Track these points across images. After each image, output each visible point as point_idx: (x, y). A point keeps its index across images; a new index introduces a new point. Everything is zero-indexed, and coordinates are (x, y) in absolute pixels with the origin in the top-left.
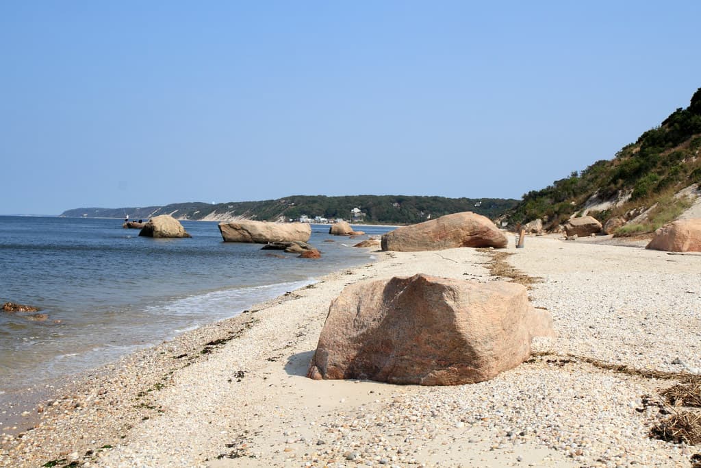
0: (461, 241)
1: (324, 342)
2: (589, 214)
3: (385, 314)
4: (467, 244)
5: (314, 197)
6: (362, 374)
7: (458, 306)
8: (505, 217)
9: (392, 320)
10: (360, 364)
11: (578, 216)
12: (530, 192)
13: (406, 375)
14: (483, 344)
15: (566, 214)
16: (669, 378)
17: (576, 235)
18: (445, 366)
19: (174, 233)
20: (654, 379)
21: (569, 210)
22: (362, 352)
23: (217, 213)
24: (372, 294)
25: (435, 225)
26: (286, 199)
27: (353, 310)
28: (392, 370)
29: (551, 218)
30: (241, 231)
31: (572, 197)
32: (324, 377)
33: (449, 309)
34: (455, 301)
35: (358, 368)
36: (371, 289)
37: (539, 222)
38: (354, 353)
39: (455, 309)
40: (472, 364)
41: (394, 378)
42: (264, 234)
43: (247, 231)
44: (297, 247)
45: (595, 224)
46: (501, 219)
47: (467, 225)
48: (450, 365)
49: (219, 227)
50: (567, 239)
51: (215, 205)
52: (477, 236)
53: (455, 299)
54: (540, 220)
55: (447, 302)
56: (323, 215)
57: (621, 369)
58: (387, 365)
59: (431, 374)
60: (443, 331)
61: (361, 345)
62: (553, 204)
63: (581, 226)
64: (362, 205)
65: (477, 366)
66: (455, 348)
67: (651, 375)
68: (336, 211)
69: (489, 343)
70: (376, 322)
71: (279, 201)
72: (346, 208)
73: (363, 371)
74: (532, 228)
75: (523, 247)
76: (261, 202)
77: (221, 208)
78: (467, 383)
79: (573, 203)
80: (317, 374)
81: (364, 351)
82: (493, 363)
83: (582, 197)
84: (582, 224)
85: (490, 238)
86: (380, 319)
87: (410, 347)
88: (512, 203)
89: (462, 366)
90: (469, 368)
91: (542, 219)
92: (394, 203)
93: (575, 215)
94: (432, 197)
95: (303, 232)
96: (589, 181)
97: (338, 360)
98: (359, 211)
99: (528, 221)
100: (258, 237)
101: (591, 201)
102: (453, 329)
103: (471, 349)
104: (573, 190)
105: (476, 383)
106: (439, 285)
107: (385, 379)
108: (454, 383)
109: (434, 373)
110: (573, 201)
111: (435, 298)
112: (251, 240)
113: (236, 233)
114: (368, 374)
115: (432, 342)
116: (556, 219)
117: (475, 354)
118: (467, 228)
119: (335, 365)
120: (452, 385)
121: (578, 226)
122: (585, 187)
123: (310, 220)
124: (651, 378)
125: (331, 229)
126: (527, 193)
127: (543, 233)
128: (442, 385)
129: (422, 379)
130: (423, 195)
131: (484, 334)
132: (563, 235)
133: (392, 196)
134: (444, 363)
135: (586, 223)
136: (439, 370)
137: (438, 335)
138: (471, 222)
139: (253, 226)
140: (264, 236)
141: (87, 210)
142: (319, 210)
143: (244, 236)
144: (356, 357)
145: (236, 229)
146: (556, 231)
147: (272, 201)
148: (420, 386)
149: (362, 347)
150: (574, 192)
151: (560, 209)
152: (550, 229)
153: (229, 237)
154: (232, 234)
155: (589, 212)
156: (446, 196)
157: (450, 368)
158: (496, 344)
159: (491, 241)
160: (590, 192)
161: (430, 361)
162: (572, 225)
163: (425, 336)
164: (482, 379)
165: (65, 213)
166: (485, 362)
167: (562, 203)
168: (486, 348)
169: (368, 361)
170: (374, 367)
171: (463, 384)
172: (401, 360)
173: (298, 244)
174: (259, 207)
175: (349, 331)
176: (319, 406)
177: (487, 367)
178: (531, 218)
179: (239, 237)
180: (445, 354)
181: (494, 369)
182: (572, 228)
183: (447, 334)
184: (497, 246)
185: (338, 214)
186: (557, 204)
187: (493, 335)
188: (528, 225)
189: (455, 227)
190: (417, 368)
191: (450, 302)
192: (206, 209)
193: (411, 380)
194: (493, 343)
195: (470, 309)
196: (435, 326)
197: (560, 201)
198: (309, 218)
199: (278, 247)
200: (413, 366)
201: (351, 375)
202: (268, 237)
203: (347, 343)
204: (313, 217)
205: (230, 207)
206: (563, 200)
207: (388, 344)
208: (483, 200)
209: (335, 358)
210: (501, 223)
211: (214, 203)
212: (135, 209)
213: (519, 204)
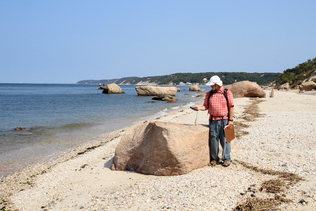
0: (243, 94)
1: (117, 153)
2: (311, 80)
3: (142, 140)
4: (246, 96)
5: (186, 73)
6: (132, 168)
7: (169, 138)
8: (275, 81)
9: (144, 143)
10: (131, 164)
11: (307, 81)
12: (287, 70)
13: (148, 170)
14: (181, 156)
15: (300, 80)
16: (275, 174)
17: (304, 90)
18: (165, 166)
19: (117, 91)
20: (267, 175)
21: (302, 78)
22: (132, 158)
23: (143, 81)
24: (141, 130)
25: (231, 87)
26: (173, 75)
27: (131, 137)
28: (143, 167)
29: (294, 82)
30: (145, 90)
31: (305, 72)
32: (116, 170)
33: (165, 139)
34: (168, 135)
35: (130, 165)
36: (141, 127)
37: (288, 84)
38: (129, 158)
39: (167, 139)
40: (177, 166)
41: (144, 171)
42: (156, 92)
43: (148, 90)
44: (167, 98)
45: (314, 85)
46: (273, 82)
47: (246, 87)
48: (167, 166)
49: (136, 89)
50: (299, 92)
51: (142, 78)
52: (251, 92)
53: (168, 134)
54: (288, 83)
55: (164, 136)
56: (190, 82)
57: (255, 169)
58: (141, 165)
59: (158, 170)
60: (163, 150)
61: (132, 155)
62: (295, 75)
63: (307, 86)
64: (208, 77)
65: (179, 167)
66: (169, 158)
67: (266, 172)
68: (196, 80)
69: (185, 156)
70: (138, 144)
71: (170, 76)
72: (200, 78)
73: (132, 167)
74: (284, 87)
75: (273, 97)
76: (162, 76)
77: (144, 79)
78: (175, 175)
79: (305, 75)
80: (113, 168)
81: (133, 157)
82: (188, 166)
83: (309, 72)
84: (308, 85)
85: (257, 93)
86: (140, 142)
87: (150, 157)
88: (279, 75)
89: (172, 167)
90: (176, 168)
91: (289, 83)
92: (223, 75)
93: (305, 80)
94: (240, 73)
95: (173, 91)
96: (313, 64)
97: (122, 161)
98: (206, 79)
99: (283, 84)
100: (153, 93)
101: (314, 74)
102: (167, 149)
103: (176, 158)
104: (305, 69)
105: (180, 175)
106: (160, 127)
107: (140, 172)
108: (169, 175)
109: (160, 170)
110: (305, 74)
111: (159, 134)
112: (150, 94)
113: (143, 91)
114: (134, 169)
115: (159, 155)
116: (296, 83)
117: (178, 161)
118: (246, 88)
119: (121, 164)
120: (168, 176)
121: (305, 86)
122: (311, 67)
123: (184, 84)
124: (266, 174)
125: (190, 88)
126: (286, 70)
127: (289, 89)
128: (164, 176)
129: (155, 172)
130: (236, 72)
131: (182, 152)
132: (298, 90)
133: (222, 72)
134: (164, 165)
135: (310, 84)
136: (162, 168)
137: (161, 152)
138: (248, 85)
139: (150, 88)
140: (156, 93)
141: (87, 81)
142: (188, 79)
143: (147, 92)
144: (129, 160)
145: (143, 90)
146: (296, 88)
147: (167, 76)
148: (154, 176)
149: (132, 156)
150: (305, 70)
151: (298, 78)
152: (293, 88)
153: (140, 93)
154: (141, 92)
155: (312, 79)
156: (247, 72)
157: (167, 168)
158: (189, 156)
159: (258, 94)
160: (313, 69)
161: (158, 164)
162: (302, 86)
163: (156, 152)
164: (183, 173)
165: (78, 82)
166: (183, 165)
167: (299, 75)
168: (183, 158)
169: (134, 162)
170: (137, 166)
171: (173, 175)
172: (147, 163)
173: (168, 96)
174: (161, 79)
175: (128, 148)
176: (101, 186)
177: (184, 167)
178: (285, 82)
179: (145, 93)
180: (164, 161)
181: (189, 168)
182: (302, 87)
183: (165, 151)
184: (260, 97)
185: (197, 81)
186: (297, 76)
187: (187, 152)
188: (282, 85)
189: (240, 88)
190: (153, 167)
191: (165, 136)
192: (138, 80)
193: (151, 173)
194: (187, 156)
195: (175, 139)
196: (159, 147)
197: (298, 74)
198: (184, 83)
199: (159, 98)
200: (151, 166)
201: (127, 169)
202: (158, 93)
203: (126, 154)
204: (185, 83)
205: (148, 79)
206: (300, 74)
207: (142, 154)
208: (265, 74)
209: (121, 161)
210: (273, 84)
211: (141, 77)
212: (107, 80)
213: (282, 75)
